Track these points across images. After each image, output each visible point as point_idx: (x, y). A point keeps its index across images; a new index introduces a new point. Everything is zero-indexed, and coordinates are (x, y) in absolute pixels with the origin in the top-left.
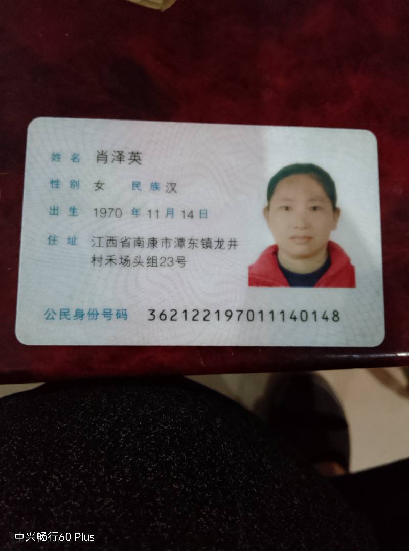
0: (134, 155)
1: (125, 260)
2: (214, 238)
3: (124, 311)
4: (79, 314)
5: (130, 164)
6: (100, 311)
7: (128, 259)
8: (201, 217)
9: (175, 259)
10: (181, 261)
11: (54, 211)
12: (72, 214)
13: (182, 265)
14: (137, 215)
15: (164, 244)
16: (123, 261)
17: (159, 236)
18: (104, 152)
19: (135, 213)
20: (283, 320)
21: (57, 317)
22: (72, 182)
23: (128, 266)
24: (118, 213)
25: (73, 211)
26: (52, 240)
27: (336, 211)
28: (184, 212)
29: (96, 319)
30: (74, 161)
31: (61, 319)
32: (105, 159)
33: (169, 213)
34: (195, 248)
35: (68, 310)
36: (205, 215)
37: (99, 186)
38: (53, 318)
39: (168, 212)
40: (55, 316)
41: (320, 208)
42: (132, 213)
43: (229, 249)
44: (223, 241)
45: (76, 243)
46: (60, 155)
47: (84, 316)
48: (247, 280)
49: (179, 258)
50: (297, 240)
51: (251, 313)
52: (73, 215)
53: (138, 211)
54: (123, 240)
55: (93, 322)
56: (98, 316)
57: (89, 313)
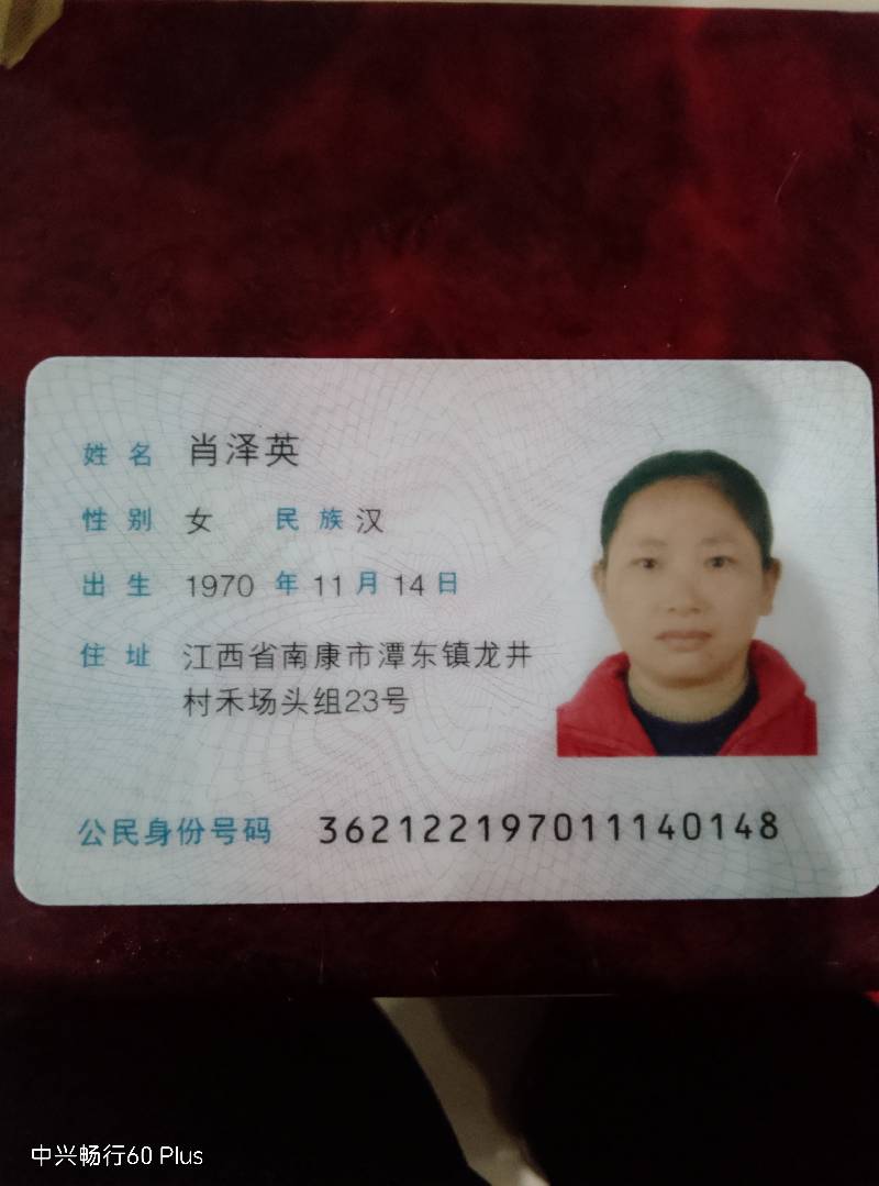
0: (279, 442)
1: (264, 699)
2: (474, 640)
3: (263, 823)
4: (160, 832)
5: (269, 465)
6: (208, 824)
7: (271, 696)
8: (441, 591)
9: (382, 694)
10: (396, 698)
11: (94, 586)
12: (135, 591)
13: (398, 708)
14: (288, 588)
15: (355, 657)
16: (259, 703)
17: (342, 639)
18: (208, 438)
19: (285, 585)
20: (642, 837)
21: (107, 840)
22: (135, 513)
23: (270, 714)
24: (245, 584)
25: (138, 584)
26: (91, 655)
27: (770, 566)
28: (400, 579)
29: (197, 842)
30: (136, 464)
31: (116, 843)
32: (211, 455)
33: (365, 582)
34: (429, 665)
35: (134, 822)
36: (451, 586)
37: (198, 520)
38: (98, 842)
39: (362, 579)
40: (101, 837)
41: (731, 560)
42: (278, 584)
43: (510, 666)
44: (496, 647)
45: (147, 662)
46: (102, 449)
47: (169, 837)
48: (553, 741)
49: (391, 692)
50: (676, 642)
51: (563, 822)
52: (140, 594)
53: (292, 579)
54: (256, 652)
55: (191, 850)
56: (202, 833)
57: (181, 828)
